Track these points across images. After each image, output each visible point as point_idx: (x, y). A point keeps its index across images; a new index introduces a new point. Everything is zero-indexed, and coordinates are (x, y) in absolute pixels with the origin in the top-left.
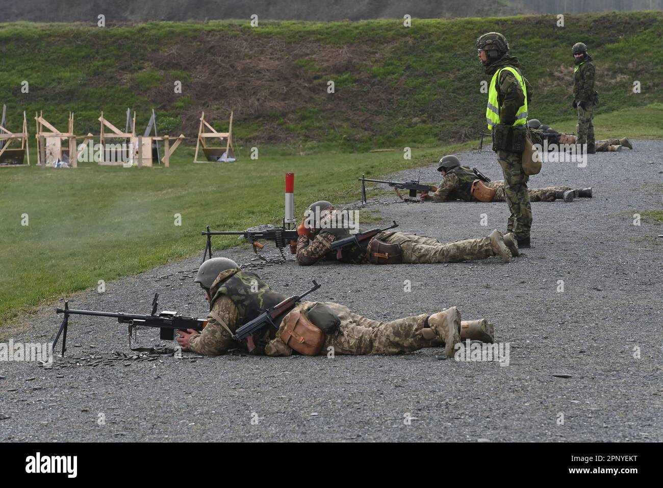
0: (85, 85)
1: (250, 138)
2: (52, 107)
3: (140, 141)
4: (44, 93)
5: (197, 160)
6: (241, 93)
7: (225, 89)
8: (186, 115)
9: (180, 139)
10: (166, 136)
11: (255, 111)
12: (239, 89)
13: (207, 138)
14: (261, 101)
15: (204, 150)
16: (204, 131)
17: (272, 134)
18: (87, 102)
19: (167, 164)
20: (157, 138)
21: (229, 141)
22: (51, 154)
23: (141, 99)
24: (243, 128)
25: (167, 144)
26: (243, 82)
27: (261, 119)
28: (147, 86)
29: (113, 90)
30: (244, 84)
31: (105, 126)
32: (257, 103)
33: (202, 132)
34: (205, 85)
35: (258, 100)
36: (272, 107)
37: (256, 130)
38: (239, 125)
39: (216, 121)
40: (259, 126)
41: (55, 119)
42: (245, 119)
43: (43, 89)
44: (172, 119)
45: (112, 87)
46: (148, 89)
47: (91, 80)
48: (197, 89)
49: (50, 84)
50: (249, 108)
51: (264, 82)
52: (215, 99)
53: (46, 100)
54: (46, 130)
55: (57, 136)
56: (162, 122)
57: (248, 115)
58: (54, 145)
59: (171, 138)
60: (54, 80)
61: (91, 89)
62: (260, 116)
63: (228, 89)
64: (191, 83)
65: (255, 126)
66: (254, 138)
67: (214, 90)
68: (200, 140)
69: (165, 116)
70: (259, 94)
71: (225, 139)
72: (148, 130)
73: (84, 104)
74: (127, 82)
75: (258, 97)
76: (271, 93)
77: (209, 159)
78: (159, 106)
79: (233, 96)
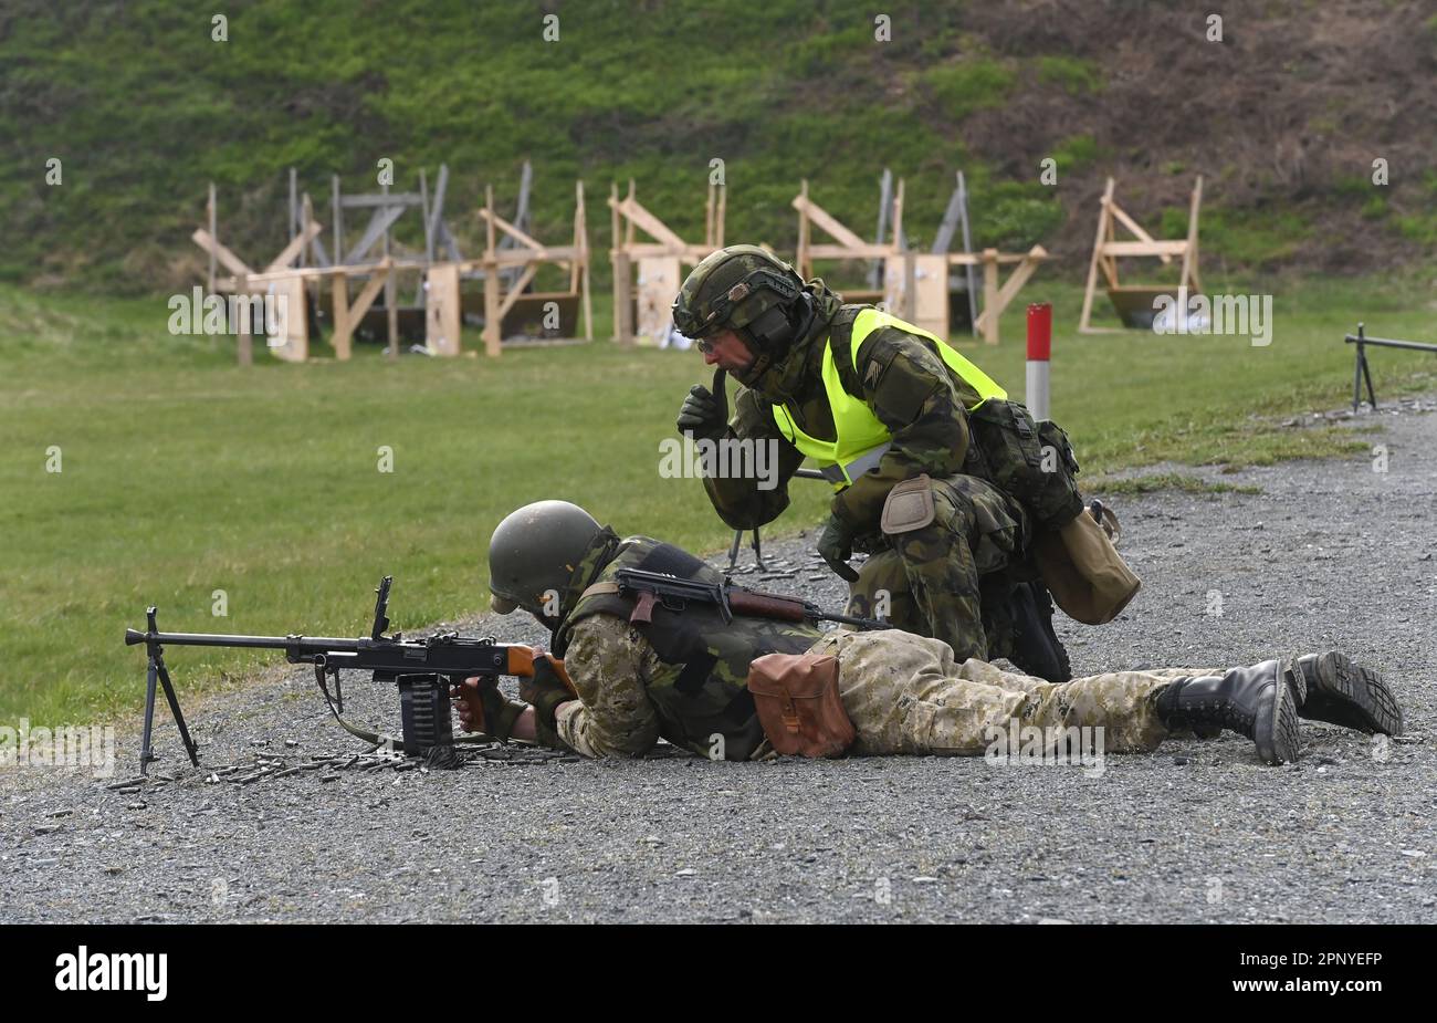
0: (780, 105)
1: (1276, 260)
2: (682, 173)
3: (910, 268)
4: (659, 130)
5: (1090, 325)
6: (1251, 121)
7: (1203, 112)
8: (1078, 191)
9: (1031, 261)
10: (990, 253)
11: (1294, 178)
12: (1247, 109)
13: (1120, 259)
14: (1312, 146)
15: (1113, 295)
16: (1111, 234)
17: (1346, 247)
18: (783, 155)
19: (992, 336)
20: (968, 259)
21: (1189, 268)
22: (652, 306)
23: (947, 144)
24: (1255, 229)
25: (991, 275)
26: (1257, 89)
27: (1313, 201)
28: (965, 105)
29: (864, 118)
30: (1263, 95)
31: (811, 223)
32: (1299, 153)
33: (1106, 239)
34: (1141, 101)
35: (1305, 143)
36: (1347, 166)
37: (1293, 236)
38: (1243, 221)
39: (1170, 209)
40: (1305, 224)
41: (689, 207)
42: (1261, 203)
43: (657, 119)
44: (1034, 204)
45: (861, 112)
46: (969, 114)
47: (798, 90)
48: (1117, 113)
49: (676, 104)
50: (1273, 167)
51: (1326, 88)
52: (1171, 142)
53: (667, 150)
54: (643, 237)
55: (673, 253)
56: (1006, 213)
57: (1271, 189)
58: (661, 280)
59: (1004, 258)
60: (690, 92)
61: (798, 119)
62: (1309, 193)
63: (1212, 111)
64: (1099, 95)
65: (1291, 223)
66: (1289, 261)
67: (1170, 116)
68: (1099, 266)
69: (1014, 195)
70: (1309, 124)
71: (1178, 259)
72: (944, 234)
73: (775, 162)
74: (904, 96)
75: (1304, 134)
76: (1347, 120)
77: (1129, 323)
78: (999, 166)
79: (1228, 132)
